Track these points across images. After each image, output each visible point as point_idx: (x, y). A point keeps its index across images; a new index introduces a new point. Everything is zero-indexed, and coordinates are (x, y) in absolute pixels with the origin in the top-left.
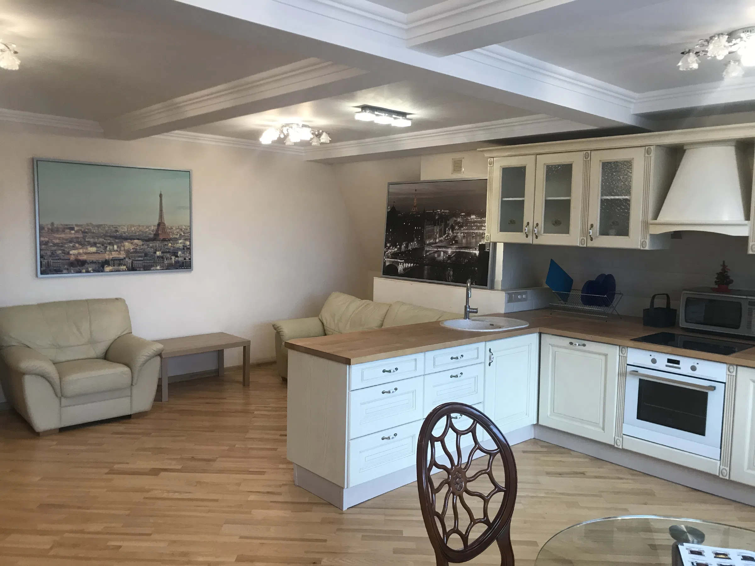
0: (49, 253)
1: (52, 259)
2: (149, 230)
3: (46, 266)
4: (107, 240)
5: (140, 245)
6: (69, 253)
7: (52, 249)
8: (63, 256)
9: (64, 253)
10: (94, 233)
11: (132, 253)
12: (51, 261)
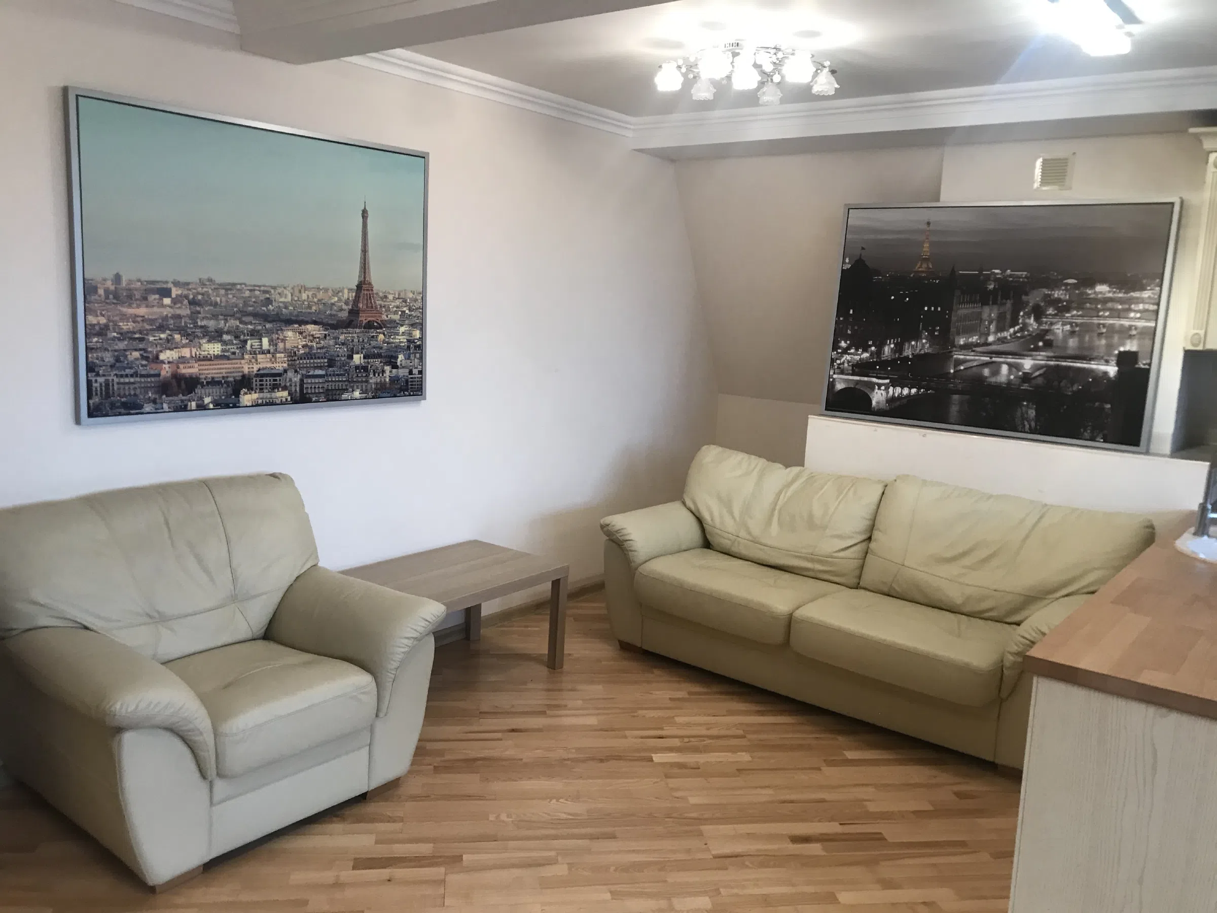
0: (108, 358)
1: (116, 375)
2: (340, 300)
3: (101, 393)
4: (246, 323)
5: (318, 338)
6: (157, 357)
7: (116, 347)
8: (142, 366)
9: (147, 358)
10: (216, 304)
11: (301, 359)
12: (113, 380)
